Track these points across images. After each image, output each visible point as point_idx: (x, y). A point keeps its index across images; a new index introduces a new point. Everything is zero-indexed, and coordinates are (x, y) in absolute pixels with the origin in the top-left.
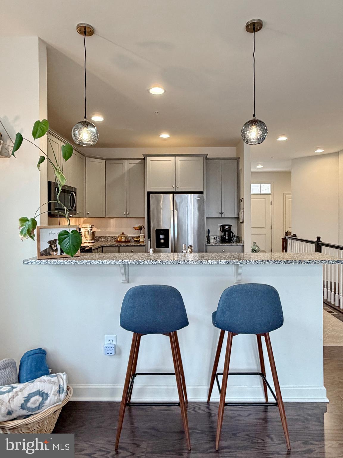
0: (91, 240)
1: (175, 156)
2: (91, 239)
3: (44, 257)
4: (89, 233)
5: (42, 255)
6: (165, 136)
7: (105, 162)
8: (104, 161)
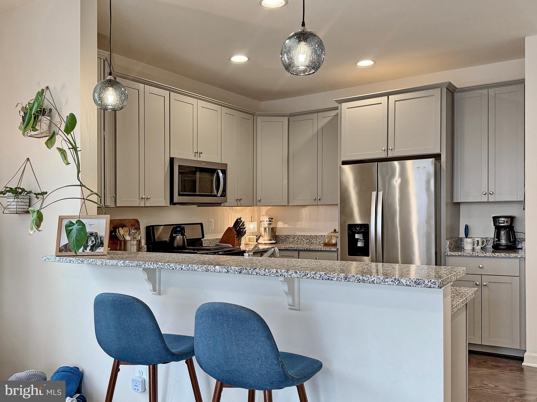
0: (270, 240)
1: (388, 94)
2: (269, 238)
3: (64, 253)
4: (265, 229)
5: (61, 250)
6: (365, 63)
7: (289, 119)
8: (287, 118)
